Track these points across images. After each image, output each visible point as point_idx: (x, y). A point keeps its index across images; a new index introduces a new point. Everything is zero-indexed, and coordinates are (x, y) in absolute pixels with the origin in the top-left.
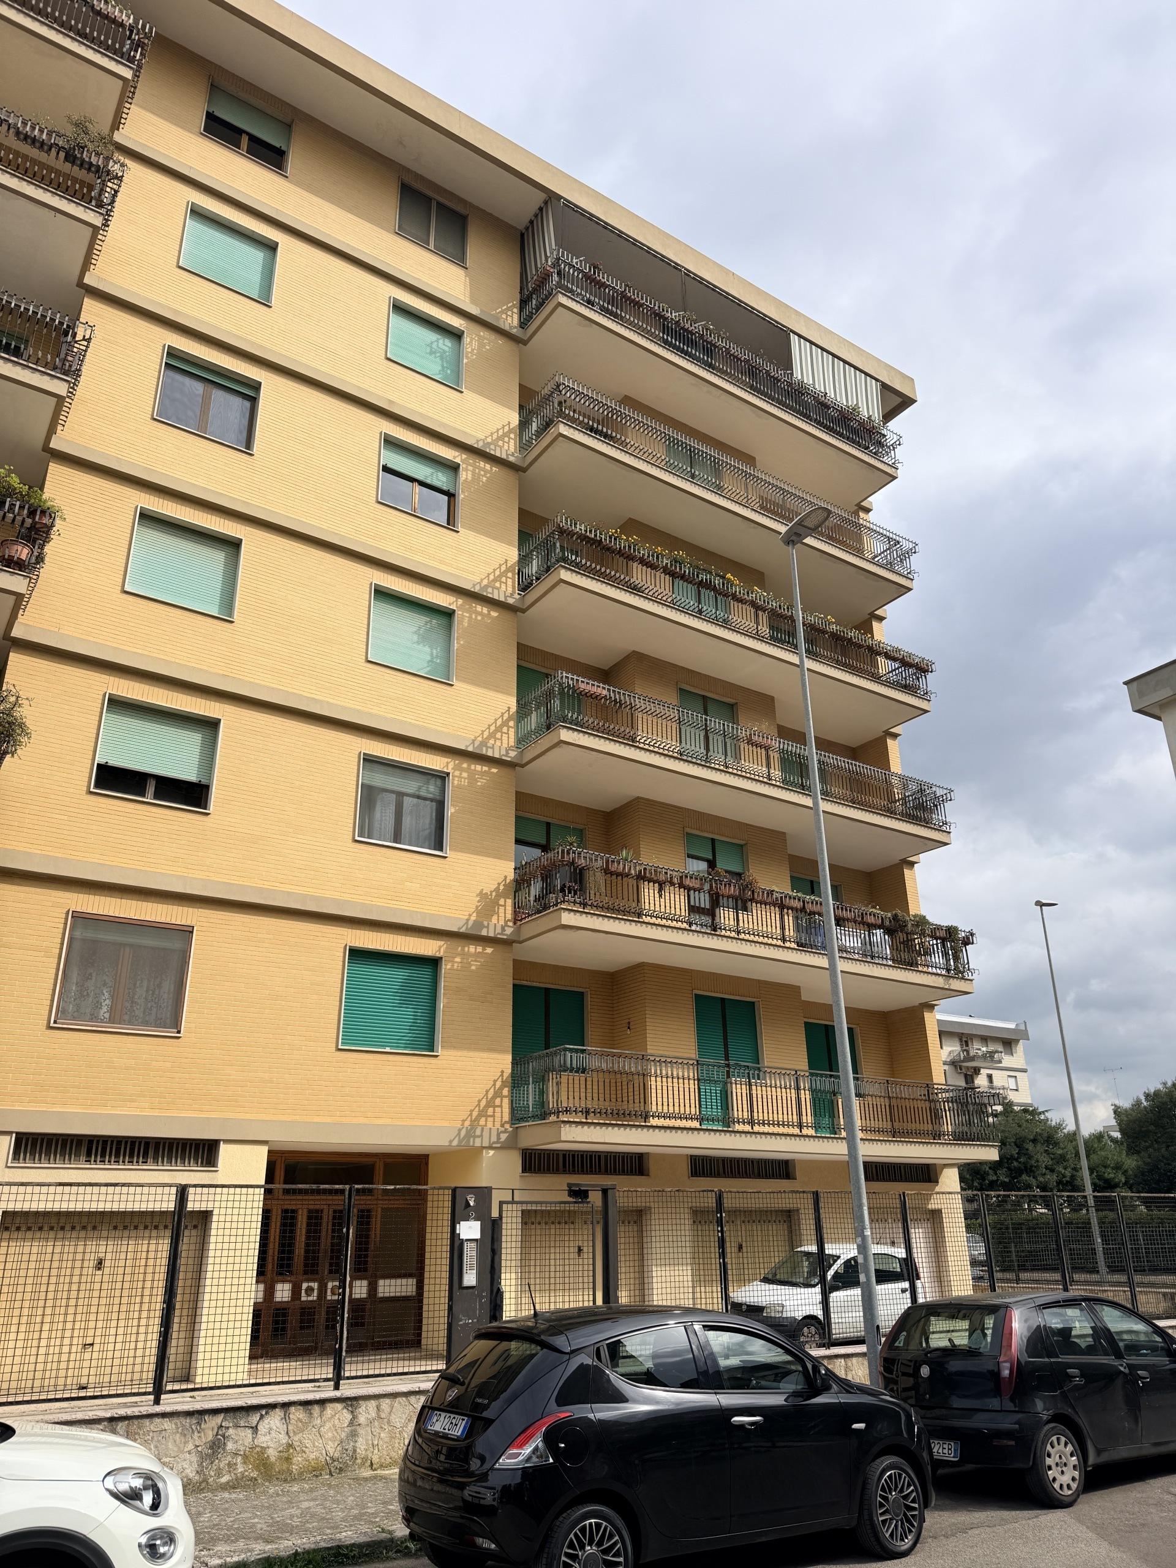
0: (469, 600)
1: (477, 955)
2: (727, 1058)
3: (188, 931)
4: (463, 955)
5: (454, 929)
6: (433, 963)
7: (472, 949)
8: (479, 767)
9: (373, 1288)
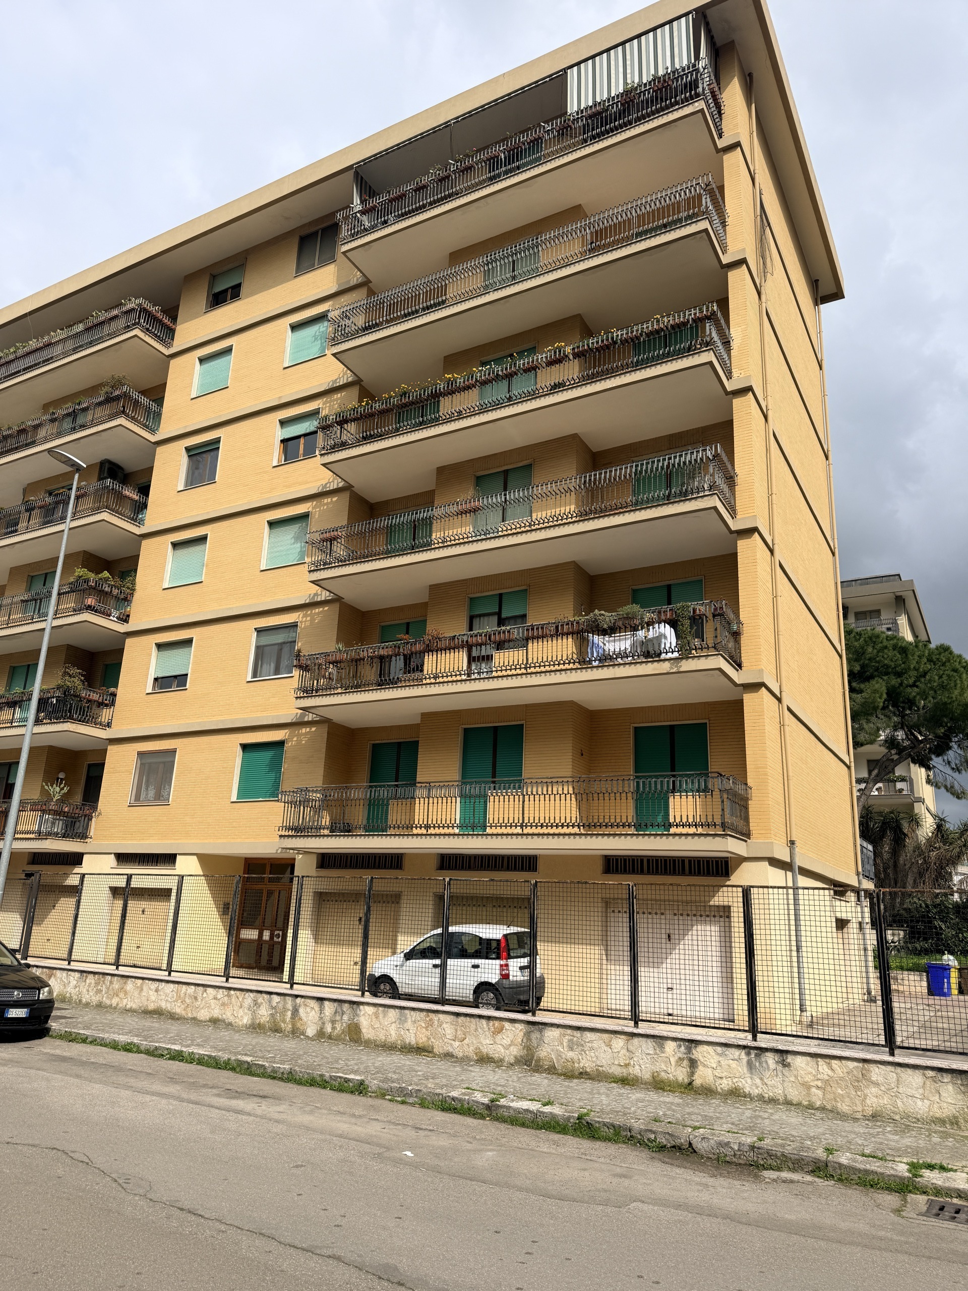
0: (319, 499)
1: (306, 733)
2: (494, 776)
3: (174, 752)
4: (299, 735)
5: (289, 721)
6: (280, 744)
7: (304, 730)
8: (317, 610)
9: (261, 935)
